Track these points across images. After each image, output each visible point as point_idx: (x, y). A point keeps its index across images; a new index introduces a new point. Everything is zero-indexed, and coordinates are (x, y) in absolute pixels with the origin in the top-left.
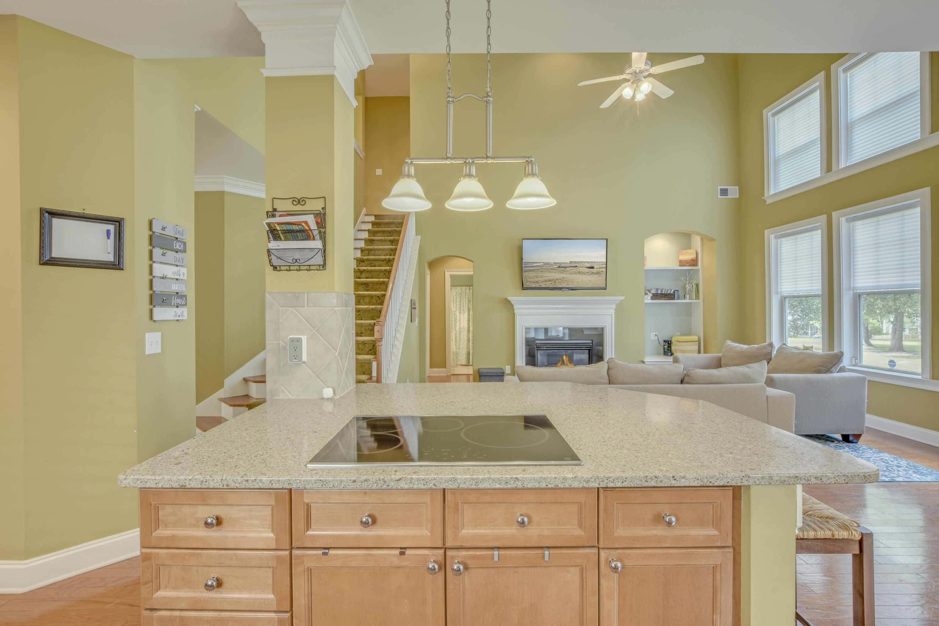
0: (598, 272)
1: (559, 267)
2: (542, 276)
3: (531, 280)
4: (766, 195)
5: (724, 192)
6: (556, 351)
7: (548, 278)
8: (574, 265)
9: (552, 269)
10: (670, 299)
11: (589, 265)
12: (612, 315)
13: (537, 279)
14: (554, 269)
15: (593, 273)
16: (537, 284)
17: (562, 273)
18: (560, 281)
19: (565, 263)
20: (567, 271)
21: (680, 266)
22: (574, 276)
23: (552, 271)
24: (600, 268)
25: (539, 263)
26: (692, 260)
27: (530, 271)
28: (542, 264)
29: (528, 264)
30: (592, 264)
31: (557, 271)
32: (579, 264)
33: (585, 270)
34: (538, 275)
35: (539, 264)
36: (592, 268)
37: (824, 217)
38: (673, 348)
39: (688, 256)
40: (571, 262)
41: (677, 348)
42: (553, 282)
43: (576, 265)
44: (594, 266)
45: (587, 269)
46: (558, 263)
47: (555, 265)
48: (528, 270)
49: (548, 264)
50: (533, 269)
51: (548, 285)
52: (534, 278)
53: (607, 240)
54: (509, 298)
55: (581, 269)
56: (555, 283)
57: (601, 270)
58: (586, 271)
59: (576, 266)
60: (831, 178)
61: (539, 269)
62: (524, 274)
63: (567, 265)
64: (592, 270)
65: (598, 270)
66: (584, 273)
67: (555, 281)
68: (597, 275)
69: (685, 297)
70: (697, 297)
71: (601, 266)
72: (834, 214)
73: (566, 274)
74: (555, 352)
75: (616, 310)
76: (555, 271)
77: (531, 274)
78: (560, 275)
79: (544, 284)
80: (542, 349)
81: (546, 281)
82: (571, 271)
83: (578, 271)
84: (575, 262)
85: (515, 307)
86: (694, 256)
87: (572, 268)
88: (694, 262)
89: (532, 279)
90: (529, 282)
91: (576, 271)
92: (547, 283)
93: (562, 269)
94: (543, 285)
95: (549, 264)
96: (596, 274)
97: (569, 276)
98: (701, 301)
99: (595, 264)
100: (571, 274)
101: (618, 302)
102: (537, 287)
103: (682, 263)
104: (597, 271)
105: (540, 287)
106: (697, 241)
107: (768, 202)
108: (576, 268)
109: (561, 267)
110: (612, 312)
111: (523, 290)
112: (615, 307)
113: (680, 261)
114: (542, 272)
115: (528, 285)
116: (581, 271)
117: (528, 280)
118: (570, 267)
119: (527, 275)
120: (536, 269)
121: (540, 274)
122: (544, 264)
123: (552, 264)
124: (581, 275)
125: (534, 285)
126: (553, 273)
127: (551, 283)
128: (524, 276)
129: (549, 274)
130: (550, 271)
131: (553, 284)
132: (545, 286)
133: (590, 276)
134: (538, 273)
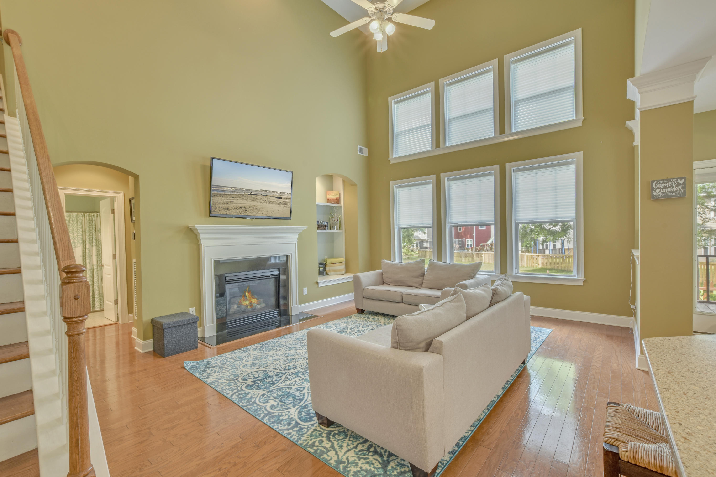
0: (285, 202)
1: (251, 194)
2: (232, 203)
3: (221, 206)
4: (390, 157)
5: (361, 150)
7: (239, 205)
8: (265, 194)
9: (243, 196)
10: (324, 230)
11: (277, 195)
12: (296, 243)
13: (228, 205)
14: (246, 196)
15: (280, 203)
16: (228, 211)
17: (253, 201)
18: (251, 209)
19: (256, 191)
20: (258, 199)
21: (327, 203)
22: (263, 205)
23: (243, 198)
25: (230, 187)
26: (337, 199)
27: (220, 195)
28: (233, 189)
29: (218, 188)
30: (280, 194)
31: (248, 198)
32: (269, 193)
33: (274, 200)
34: (229, 200)
35: (230, 189)
36: (280, 198)
37: (434, 176)
38: (328, 269)
39: (333, 196)
40: (262, 190)
41: (331, 268)
42: (244, 210)
43: (266, 193)
44: (282, 197)
45: (276, 198)
46: (249, 190)
47: (246, 191)
48: (218, 194)
49: (239, 189)
50: (224, 194)
51: (239, 212)
53: (292, 173)
55: (271, 198)
56: (247, 210)
57: (287, 200)
58: (275, 201)
59: (267, 195)
60: (439, 152)
61: (231, 194)
62: (213, 199)
63: (258, 193)
64: (280, 200)
66: (273, 203)
67: (246, 208)
68: (284, 206)
69: (333, 228)
70: (340, 228)
71: (287, 197)
72: (442, 175)
73: (257, 202)
74: (243, 284)
75: (298, 239)
76: (246, 198)
77: (221, 199)
78: (251, 202)
79: (235, 211)
80: (232, 282)
81: (237, 208)
82: (262, 199)
83: (268, 200)
84: (266, 191)
85: (202, 237)
86: (338, 196)
87: (263, 197)
88: (338, 201)
90: (218, 208)
91: (266, 200)
92: (238, 211)
93: (254, 196)
94: (234, 213)
95: (241, 190)
96: (283, 205)
97: (260, 204)
98: (343, 231)
99: (283, 195)
100: (261, 202)
101: (301, 231)
102: (228, 214)
103: (329, 201)
104: (284, 201)
105: (231, 214)
106: (339, 184)
107: (392, 162)
108: (266, 197)
109: (253, 194)
110: (296, 240)
111: (210, 216)
112: (298, 236)
113: (328, 200)
114: (234, 199)
115: (216, 212)
116: (270, 200)
117: (217, 206)
118: (261, 195)
119: (217, 199)
120: (227, 194)
121: (231, 200)
122: (235, 189)
123: (244, 190)
124: (271, 204)
125: (224, 212)
126: (244, 200)
127: (242, 210)
128: (212, 201)
129: (240, 201)
130: (242, 197)
131: (244, 211)
132: (236, 214)
133: (278, 206)
134: (229, 199)
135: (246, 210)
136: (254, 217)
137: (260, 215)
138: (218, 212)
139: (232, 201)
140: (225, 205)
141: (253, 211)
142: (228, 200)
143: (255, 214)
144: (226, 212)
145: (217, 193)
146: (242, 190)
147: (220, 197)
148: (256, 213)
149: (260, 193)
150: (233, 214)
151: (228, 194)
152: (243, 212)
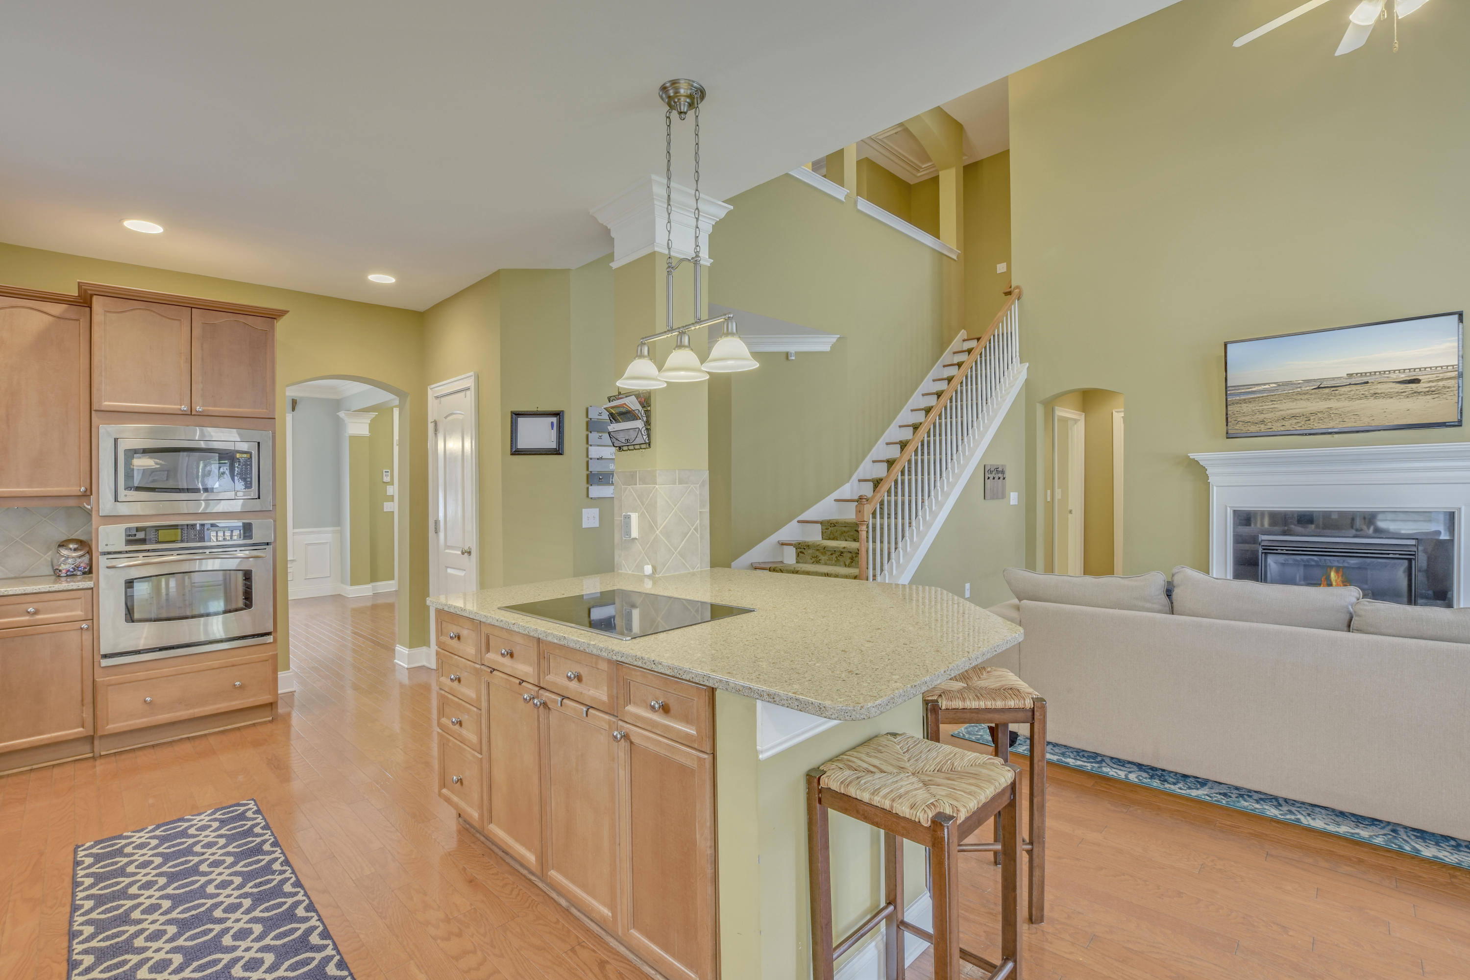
0: (1433, 389)
1: (1319, 388)
2: (1273, 410)
3: (1247, 419)
6: (1315, 558)
7: (1289, 412)
8: (1361, 381)
9: (1299, 394)
11: (1403, 377)
13: (1262, 417)
14: (1305, 394)
15: (1415, 392)
16: (1262, 426)
17: (1325, 399)
18: (1320, 415)
19: (1333, 379)
20: (1340, 395)
22: (1357, 405)
23: (1299, 397)
24: (1438, 380)
25: (1265, 384)
27: (1245, 401)
28: (1274, 385)
29: (1239, 389)
30: (1413, 373)
31: (1313, 396)
32: (1373, 377)
33: (1394, 388)
34: (1265, 407)
35: (1267, 386)
36: (1416, 381)
40: (1350, 375)
42: (1302, 419)
43: (1365, 379)
44: (1421, 377)
45: (1398, 385)
46: (1315, 380)
47: (1306, 384)
49: (1288, 383)
50: (1251, 398)
51: (1290, 425)
52: (1253, 415)
53: (1461, 316)
54: (1192, 456)
55: (1379, 386)
56: (1309, 420)
57: (1441, 384)
58: (1397, 390)
59: (1367, 383)
61: (1268, 396)
62: (1233, 409)
63: (1338, 382)
64: (1413, 386)
65: (1433, 384)
66: (1389, 396)
67: (1308, 416)
68: (1429, 397)
71: (1441, 375)
73: (1338, 400)
74: (1313, 560)
76: (1306, 396)
77: (1249, 407)
78: (1321, 403)
79: (1279, 425)
81: (1283, 419)
82: (1353, 393)
83: (1372, 392)
85: (1211, 471)
87: (1354, 388)
89: (1249, 417)
90: (1241, 423)
91: (1366, 393)
92: (1287, 423)
93: (1327, 390)
94: (1277, 427)
95: (1291, 384)
96: (1426, 395)
97: (1347, 403)
99: (1424, 373)
100: (1351, 399)
102: (1263, 430)
104: (1430, 387)
105: (1271, 430)
108: (1366, 387)
109: (1322, 387)
111: (1227, 438)
114: (1273, 402)
115: (1237, 429)
116: (1379, 391)
117: (1239, 420)
118: (1350, 384)
119: (1238, 409)
120: (1259, 397)
121: (1269, 405)
122: (1279, 385)
123: (1299, 384)
124: (1381, 400)
125: (1253, 429)
126: (1301, 401)
127: (1297, 421)
128: (1229, 413)
129: (1291, 404)
130: (1295, 397)
131: (1303, 423)
132: (1282, 429)
133: (1408, 399)
134: (1263, 404)
135: (1307, 419)
136: (1330, 430)
137: (1349, 424)
138: (1242, 430)
139: (1272, 406)
140: (1256, 417)
141: (1325, 420)
142: (1262, 406)
143: (1331, 425)
144: (1259, 429)
145: (1238, 398)
146: (1295, 384)
147: (1245, 405)
148: (1336, 422)
149: (1349, 381)
150: (1274, 429)
151: (1263, 397)
152: (1300, 425)
